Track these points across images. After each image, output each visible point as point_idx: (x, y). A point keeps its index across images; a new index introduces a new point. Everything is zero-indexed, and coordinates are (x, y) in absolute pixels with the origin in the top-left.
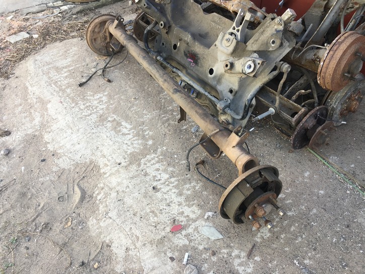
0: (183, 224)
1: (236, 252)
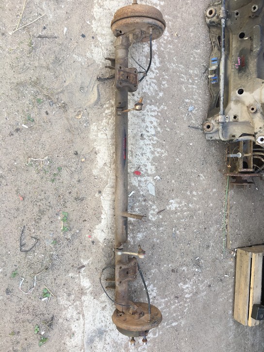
0: (142, 173)
1: (154, 207)
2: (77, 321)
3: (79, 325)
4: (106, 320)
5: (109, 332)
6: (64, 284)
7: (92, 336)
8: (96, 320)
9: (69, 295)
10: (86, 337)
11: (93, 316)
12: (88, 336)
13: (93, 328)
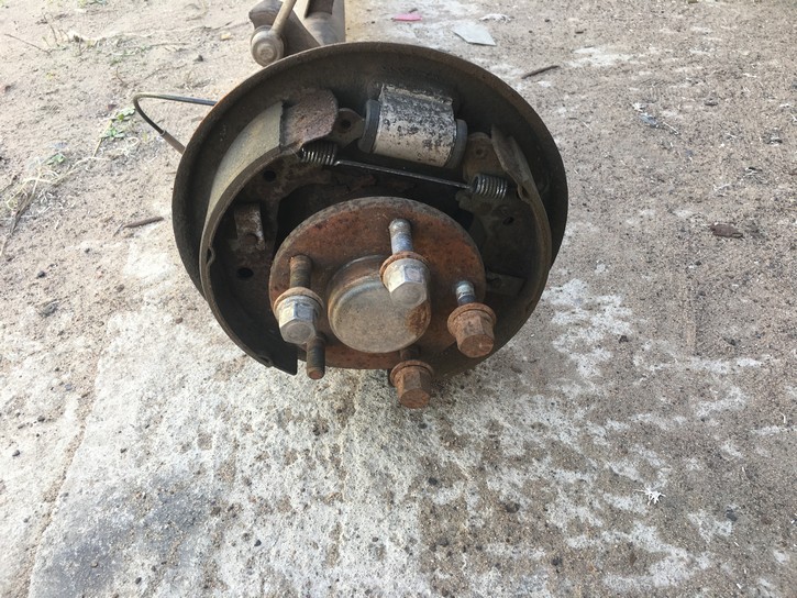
0: (427, 17)
2: (39, 428)
3: (41, 451)
4: (236, 432)
5: (247, 515)
6: (43, 275)
7: (104, 524)
8: (162, 428)
9: (49, 312)
10: (60, 525)
11: (148, 403)
12: (78, 521)
13: (132, 472)
